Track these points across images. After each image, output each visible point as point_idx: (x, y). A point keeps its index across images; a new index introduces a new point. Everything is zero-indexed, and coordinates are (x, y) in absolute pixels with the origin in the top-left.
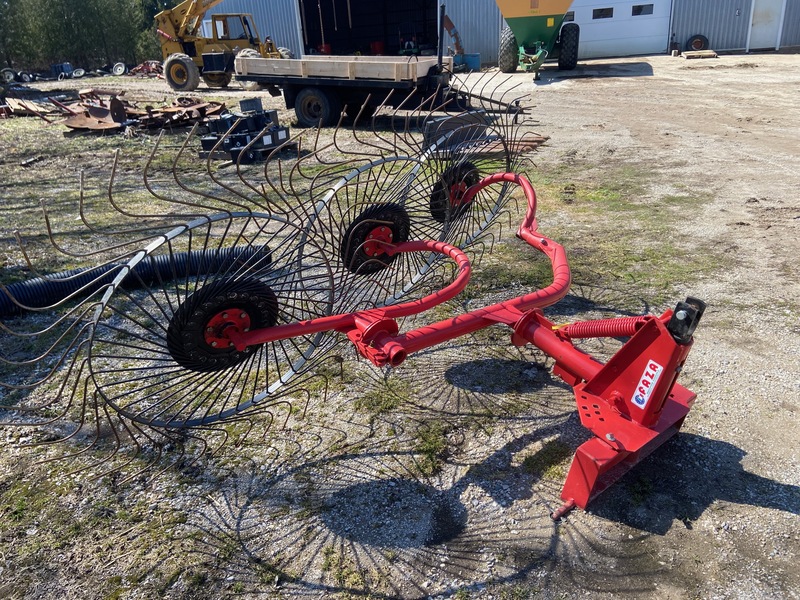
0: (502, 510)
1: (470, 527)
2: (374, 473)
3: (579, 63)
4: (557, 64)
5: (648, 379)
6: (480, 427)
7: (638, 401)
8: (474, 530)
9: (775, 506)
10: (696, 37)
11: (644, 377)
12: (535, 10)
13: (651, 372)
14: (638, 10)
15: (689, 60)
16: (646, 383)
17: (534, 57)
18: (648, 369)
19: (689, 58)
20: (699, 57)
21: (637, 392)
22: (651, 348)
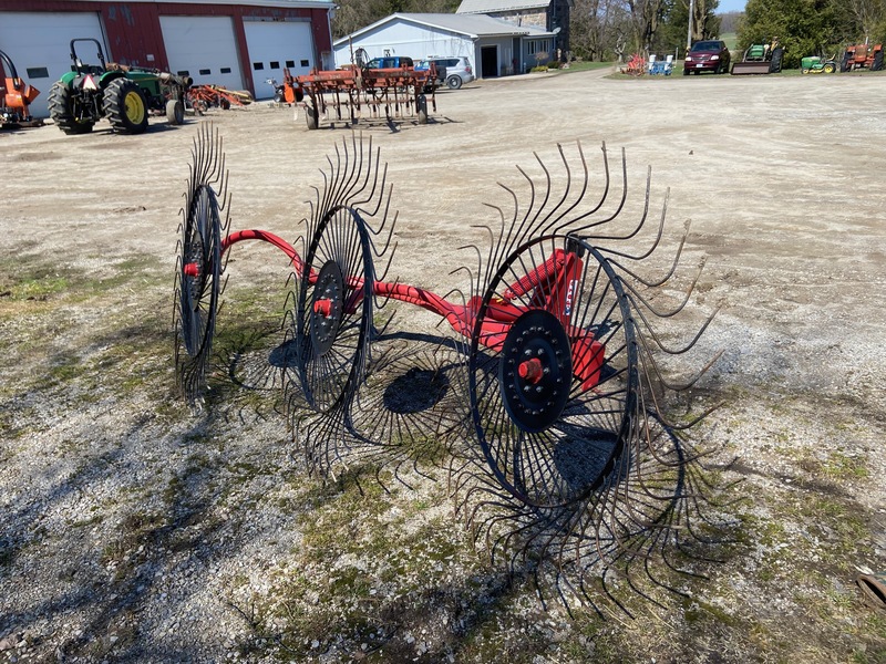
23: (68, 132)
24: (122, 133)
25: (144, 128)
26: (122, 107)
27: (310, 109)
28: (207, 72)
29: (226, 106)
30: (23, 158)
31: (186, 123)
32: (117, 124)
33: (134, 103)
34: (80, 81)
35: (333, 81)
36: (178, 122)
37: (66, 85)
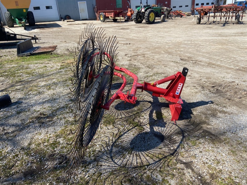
0: (165, 128)
1: (164, 134)
2: (132, 136)
3: (36, 24)
4: (28, 24)
5: (179, 87)
6: (140, 116)
7: (177, 93)
8: (165, 135)
9: (200, 106)
10: (67, 16)
11: (178, 87)
12: (18, 6)
13: (180, 86)
14: (48, 8)
15: (68, 23)
16: (179, 89)
17: (23, 22)
18: (179, 85)
19: (67, 22)
20: (70, 21)
21: (177, 91)
22: (180, 81)
23: (136, 23)
24: (147, 24)
25: (153, 23)
26: (149, 16)
27: (198, 18)
28: (181, 7)
29: (181, 16)
30: (122, 29)
31: (166, 21)
32: (147, 21)
33: (152, 15)
34: (141, 9)
35: (208, 9)
36: (163, 21)
37: (138, 11)
